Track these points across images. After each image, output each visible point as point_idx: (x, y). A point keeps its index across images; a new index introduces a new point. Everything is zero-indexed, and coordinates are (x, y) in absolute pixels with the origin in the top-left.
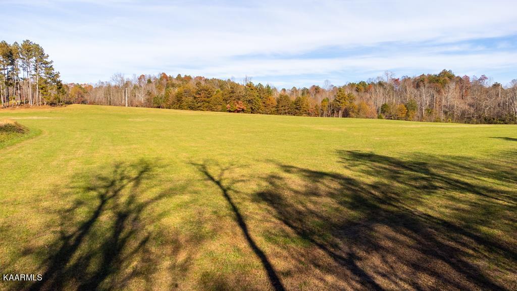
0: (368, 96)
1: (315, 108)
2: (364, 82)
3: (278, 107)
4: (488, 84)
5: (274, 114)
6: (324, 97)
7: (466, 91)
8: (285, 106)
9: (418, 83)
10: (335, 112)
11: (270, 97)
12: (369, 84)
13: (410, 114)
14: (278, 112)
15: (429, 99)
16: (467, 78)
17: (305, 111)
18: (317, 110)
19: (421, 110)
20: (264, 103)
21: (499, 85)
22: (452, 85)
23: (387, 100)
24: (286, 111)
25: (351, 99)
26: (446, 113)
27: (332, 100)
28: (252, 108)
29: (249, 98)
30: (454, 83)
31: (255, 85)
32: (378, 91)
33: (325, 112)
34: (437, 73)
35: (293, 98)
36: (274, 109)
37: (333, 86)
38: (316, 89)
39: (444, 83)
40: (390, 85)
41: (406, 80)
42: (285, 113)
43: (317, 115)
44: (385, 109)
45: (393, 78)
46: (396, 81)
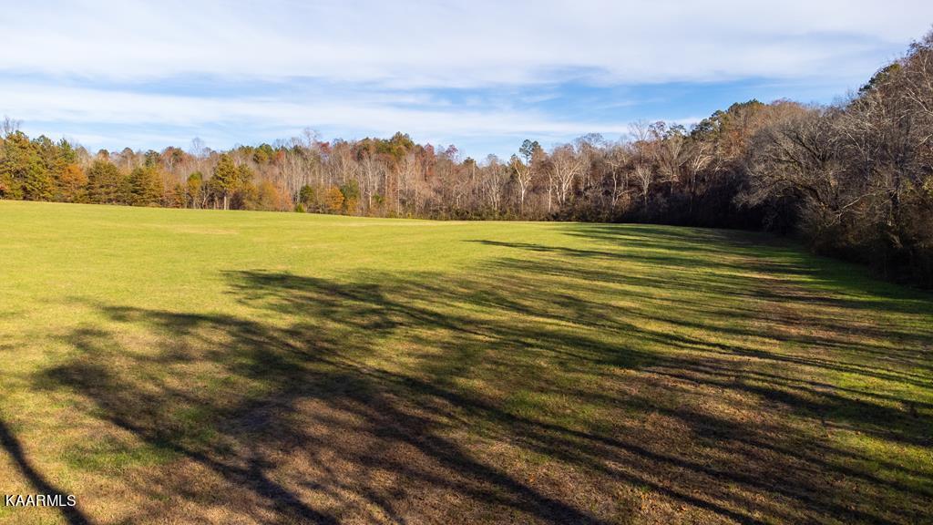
0: (277, 171)
1: (174, 192)
2: (267, 146)
3: (92, 188)
4: (459, 159)
5: (82, 202)
6: (193, 170)
7: (430, 169)
8: (108, 186)
9: (361, 151)
10: (216, 199)
11: (71, 166)
12: (276, 149)
13: (348, 203)
14: (91, 197)
15: (377, 179)
16: (430, 148)
17: (155, 196)
18: (179, 194)
19: (367, 197)
20: (56, 178)
21: (472, 161)
22: (411, 159)
23: (310, 180)
24: (112, 196)
25: (246, 175)
26: (403, 202)
27: (208, 176)
28: (24, 189)
29: (16, 166)
30: (413, 155)
31: (31, 139)
32: (293, 162)
33: (196, 200)
34: (388, 137)
35: (127, 171)
36: (82, 191)
37: (210, 149)
38: (176, 155)
39: (399, 155)
40: (314, 153)
41: (341, 145)
42: (110, 201)
43: (177, 205)
44: (306, 195)
45: (319, 141)
46: (324, 146)
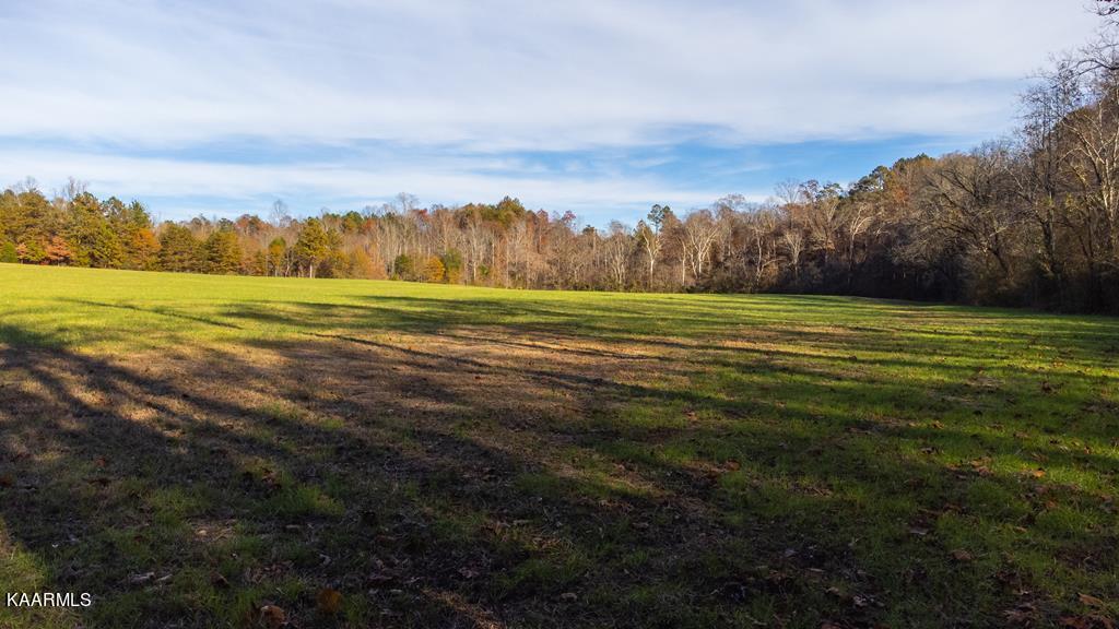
0: (367, 241)
1: (254, 260)
2: (356, 214)
3: (165, 255)
4: (577, 228)
5: (154, 270)
6: (272, 237)
7: (543, 238)
8: (182, 253)
9: (464, 218)
10: (301, 268)
11: (142, 231)
12: (366, 218)
13: (450, 275)
14: (163, 264)
15: (483, 247)
16: (544, 213)
17: (233, 264)
18: (259, 262)
19: (470, 268)
20: (127, 244)
21: (592, 230)
22: (522, 227)
23: (406, 249)
24: (186, 264)
25: (335, 243)
26: (512, 275)
27: (292, 242)
28: (92, 256)
29: (83, 231)
30: (524, 223)
31: (100, 201)
32: (387, 229)
33: (278, 269)
34: (495, 203)
35: (202, 236)
36: (154, 258)
37: (289, 218)
38: (253, 224)
39: (507, 223)
40: (410, 221)
41: (440, 212)
42: (184, 269)
43: (257, 273)
44: (402, 266)
45: (415, 207)
46: (422, 213)
